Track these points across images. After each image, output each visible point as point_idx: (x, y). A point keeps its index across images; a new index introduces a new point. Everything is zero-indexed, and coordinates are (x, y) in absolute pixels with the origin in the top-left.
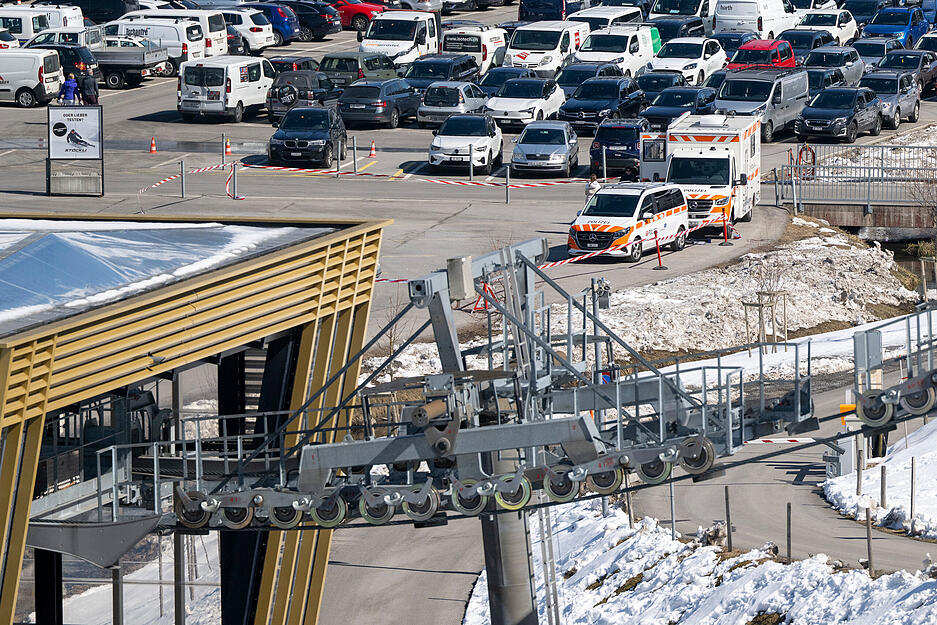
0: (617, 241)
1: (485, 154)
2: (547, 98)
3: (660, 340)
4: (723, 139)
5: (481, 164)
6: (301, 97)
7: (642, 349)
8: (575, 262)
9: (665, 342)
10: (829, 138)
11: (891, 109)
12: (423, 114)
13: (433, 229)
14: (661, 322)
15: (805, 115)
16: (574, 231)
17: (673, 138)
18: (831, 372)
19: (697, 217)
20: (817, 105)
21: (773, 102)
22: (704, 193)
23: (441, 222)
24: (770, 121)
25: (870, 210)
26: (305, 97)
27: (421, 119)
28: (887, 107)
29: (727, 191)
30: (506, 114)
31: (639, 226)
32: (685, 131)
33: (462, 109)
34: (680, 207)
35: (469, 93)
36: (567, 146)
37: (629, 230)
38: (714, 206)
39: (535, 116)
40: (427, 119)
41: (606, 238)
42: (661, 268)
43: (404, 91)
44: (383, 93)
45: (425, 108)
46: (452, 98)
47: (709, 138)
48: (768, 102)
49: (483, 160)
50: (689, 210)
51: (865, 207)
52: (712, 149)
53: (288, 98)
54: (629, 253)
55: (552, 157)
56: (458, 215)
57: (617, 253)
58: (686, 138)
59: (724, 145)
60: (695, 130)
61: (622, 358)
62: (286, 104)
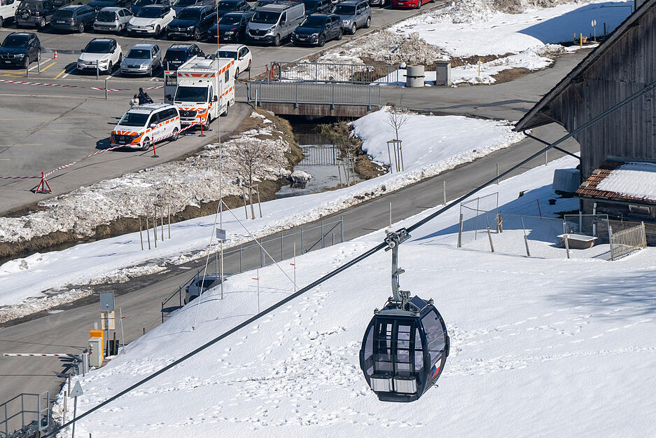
0: (135, 140)
1: (107, 64)
2: (163, 17)
3: (129, 212)
4: (206, 76)
5: (104, 69)
6: (32, 15)
7: (118, 217)
8: (112, 150)
9: (132, 213)
10: (308, 44)
11: (350, 24)
12: (96, 26)
13: (56, 122)
14: (131, 201)
15: (297, 31)
16: (113, 134)
17: (180, 75)
18: (149, 274)
19: (189, 120)
20: (305, 25)
21: (280, 24)
22: (192, 107)
23: (62, 116)
24: (279, 34)
25: (297, 106)
26: (35, 15)
27: (95, 28)
28: (347, 23)
29: (206, 105)
30: (139, 27)
31: (147, 131)
32: (186, 71)
33: (117, 23)
34: (175, 118)
35: (121, 14)
36: (152, 59)
37: (142, 134)
38: (198, 114)
39: (155, 28)
40: (99, 28)
41: (129, 139)
42: (155, 156)
43: (89, 11)
44: (75, 14)
45: (97, 22)
46: (111, 17)
47: (199, 75)
48: (276, 25)
49: (105, 67)
50: (181, 119)
51: (295, 104)
52: (200, 81)
53: (26, 15)
54: (142, 146)
55: (141, 66)
56: (75, 110)
57: (135, 146)
58: (187, 75)
59: (207, 79)
60: (193, 71)
61: (105, 224)
62: (24, 19)
